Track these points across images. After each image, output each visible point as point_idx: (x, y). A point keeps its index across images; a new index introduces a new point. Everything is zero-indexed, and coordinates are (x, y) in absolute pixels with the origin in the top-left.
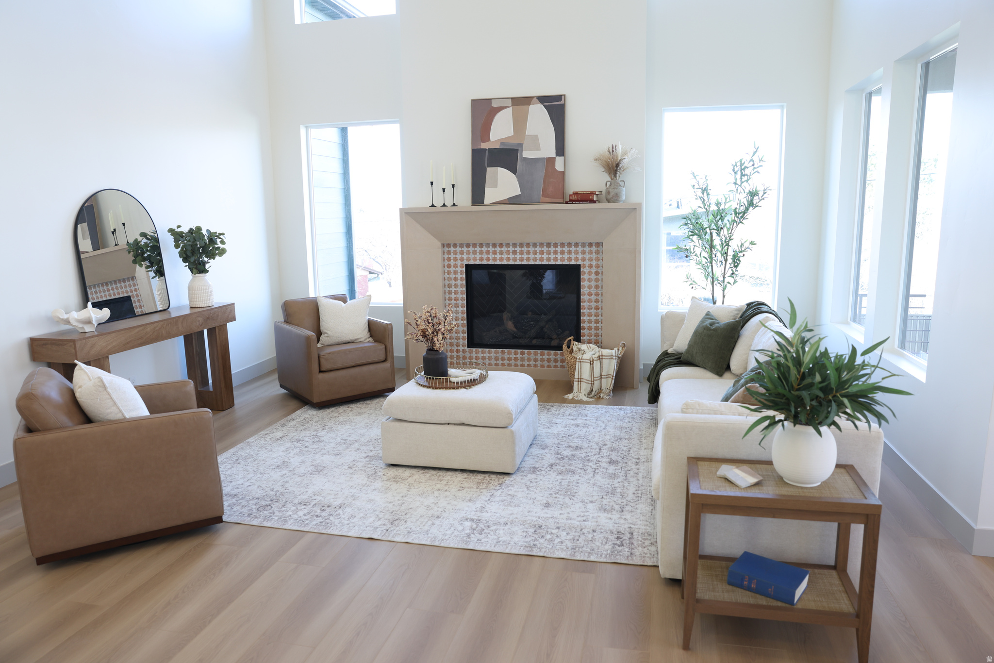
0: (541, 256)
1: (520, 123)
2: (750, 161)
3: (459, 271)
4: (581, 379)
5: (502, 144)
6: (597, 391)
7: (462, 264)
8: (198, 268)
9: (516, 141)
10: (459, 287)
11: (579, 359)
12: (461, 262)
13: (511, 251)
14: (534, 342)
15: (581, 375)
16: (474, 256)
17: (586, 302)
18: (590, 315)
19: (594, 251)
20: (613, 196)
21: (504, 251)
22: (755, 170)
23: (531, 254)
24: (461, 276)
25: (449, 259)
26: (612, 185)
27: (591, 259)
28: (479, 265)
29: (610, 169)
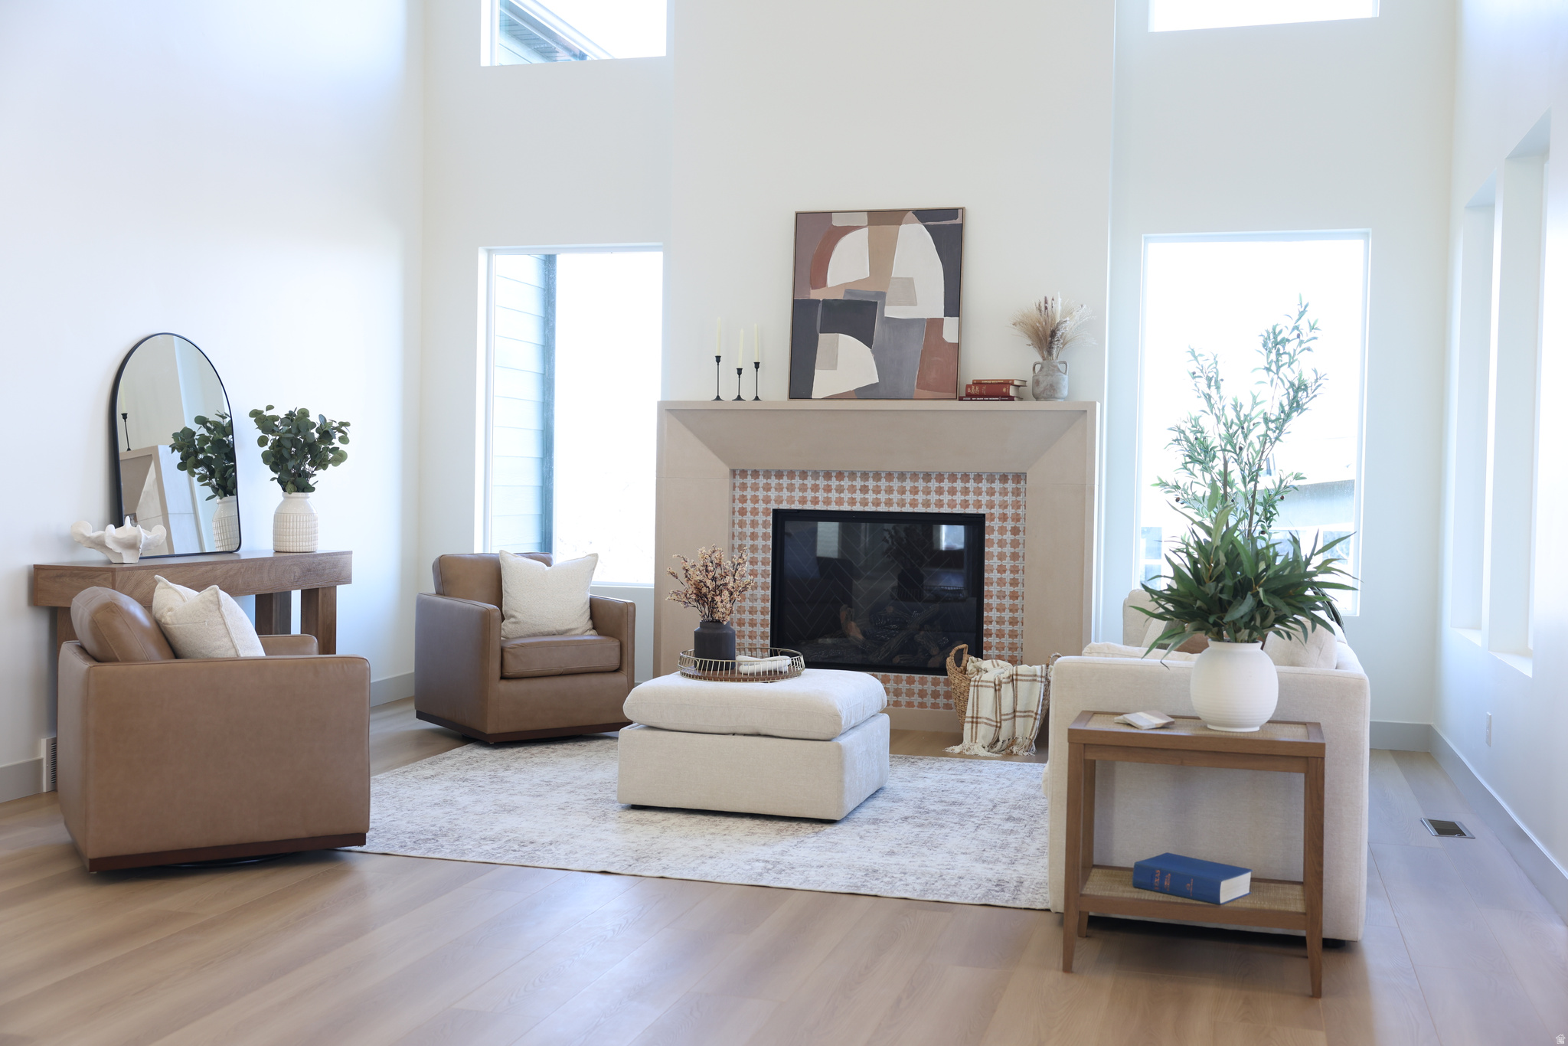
0: (912, 497)
1: (881, 256)
2: (1293, 329)
3: (760, 522)
4: (977, 718)
5: (848, 292)
6: (1007, 742)
7: (767, 509)
8: (295, 482)
9: (873, 288)
10: (760, 551)
11: (975, 681)
12: (764, 506)
13: (858, 487)
14: (897, 660)
15: (977, 711)
16: (789, 494)
17: (995, 584)
18: (1001, 609)
19: (1010, 490)
20: (1045, 389)
21: (846, 487)
22: (1304, 346)
23: (895, 493)
24: (764, 530)
25: (743, 499)
26: (1045, 369)
27: (1004, 505)
28: (798, 511)
29: (1040, 340)
